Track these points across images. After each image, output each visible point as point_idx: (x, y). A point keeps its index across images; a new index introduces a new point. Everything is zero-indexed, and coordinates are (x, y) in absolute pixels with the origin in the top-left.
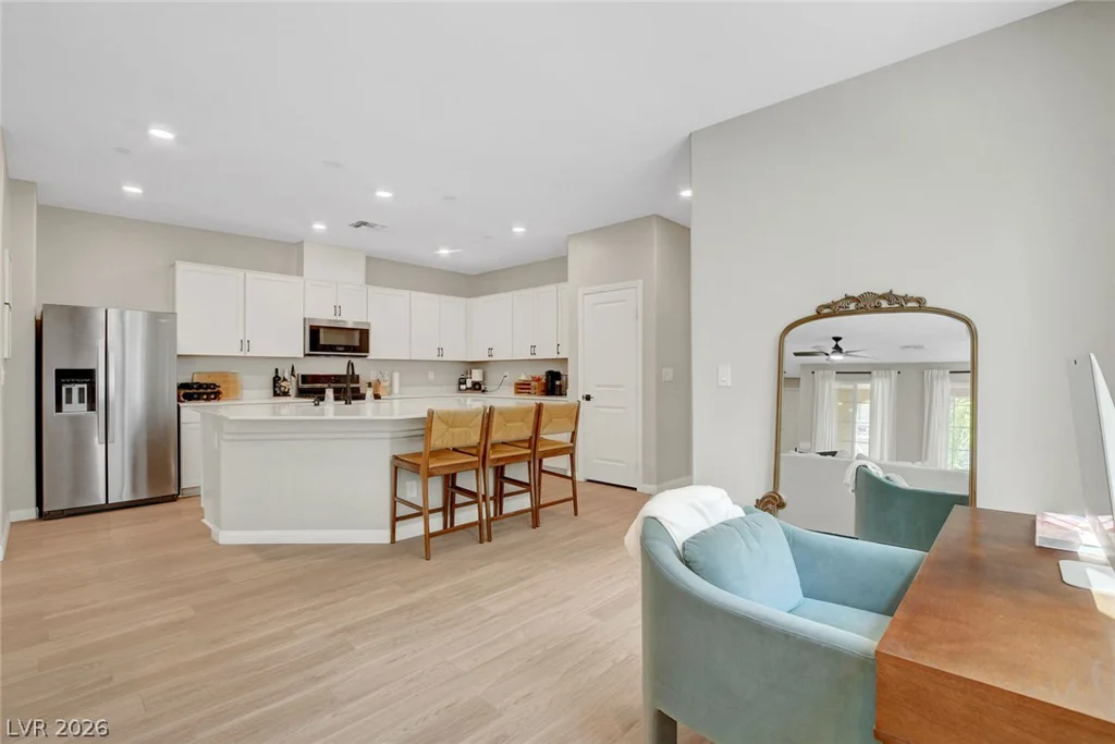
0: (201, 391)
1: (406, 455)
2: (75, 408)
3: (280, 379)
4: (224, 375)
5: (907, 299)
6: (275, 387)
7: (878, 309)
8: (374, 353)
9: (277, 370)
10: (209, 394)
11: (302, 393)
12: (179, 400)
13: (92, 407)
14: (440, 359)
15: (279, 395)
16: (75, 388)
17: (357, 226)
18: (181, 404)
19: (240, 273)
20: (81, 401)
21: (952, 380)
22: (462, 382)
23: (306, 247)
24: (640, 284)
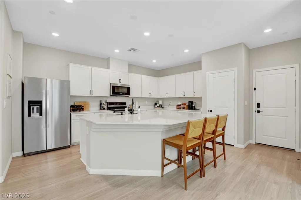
0: (78, 108)
1: (167, 139)
2: (35, 115)
3: (102, 104)
4: (85, 102)
6: (100, 106)
8: (131, 95)
9: (101, 101)
10: (80, 109)
11: (109, 109)
12: (71, 112)
13: (41, 114)
14: (150, 97)
15: (102, 109)
16: (35, 108)
17: (130, 51)
18: (71, 113)
19: (90, 68)
20: (37, 112)
22: (156, 104)
23: (110, 59)
24: (236, 69)
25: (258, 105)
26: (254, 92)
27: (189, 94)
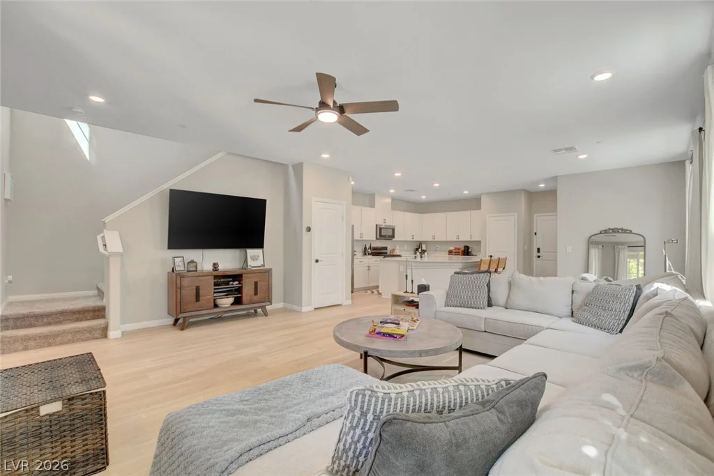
3: (366, 248)
5: (627, 230)
6: (364, 251)
7: (618, 232)
8: (397, 238)
9: (365, 245)
11: (373, 254)
14: (413, 240)
19: (360, 208)
21: (628, 251)
22: (417, 249)
23: (376, 196)
24: (516, 214)
25: (539, 250)
26: (535, 236)
27: (465, 237)
